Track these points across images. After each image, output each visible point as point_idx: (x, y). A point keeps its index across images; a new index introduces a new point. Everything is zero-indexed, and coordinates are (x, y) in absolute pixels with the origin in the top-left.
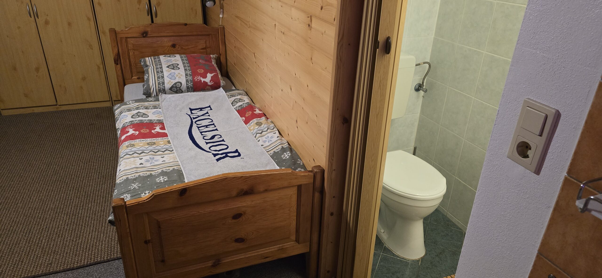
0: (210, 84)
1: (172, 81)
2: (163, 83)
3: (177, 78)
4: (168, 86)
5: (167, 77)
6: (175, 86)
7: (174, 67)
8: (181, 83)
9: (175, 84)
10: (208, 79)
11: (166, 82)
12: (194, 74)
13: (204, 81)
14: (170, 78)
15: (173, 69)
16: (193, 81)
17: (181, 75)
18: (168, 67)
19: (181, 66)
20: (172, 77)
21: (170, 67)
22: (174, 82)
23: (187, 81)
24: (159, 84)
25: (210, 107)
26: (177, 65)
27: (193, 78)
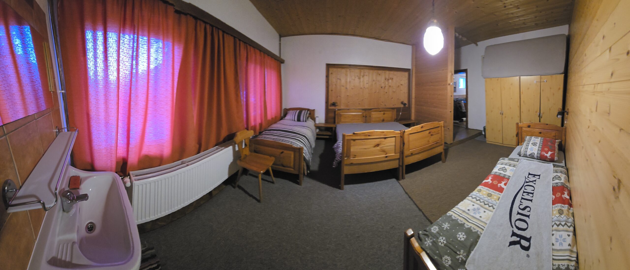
0: (549, 158)
1: (531, 151)
2: (527, 152)
3: (534, 150)
4: (528, 153)
5: (530, 149)
6: (531, 154)
7: (534, 144)
8: (534, 154)
9: (532, 153)
10: (548, 155)
11: (528, 151)
12: (542, 150)
13: (546, 155)
14: (530, 150)
15: (534, 145)
16: (540, 154)
17: (536, 150)
18: (532, 144)
19: (538, 145)
20: (532, 149)
21: (533, 144)
22: (532, 152)
23: (538, 153)
24: (525, 151)
25: (539, 176)
26: (536, 143)
27: (541, 152)
